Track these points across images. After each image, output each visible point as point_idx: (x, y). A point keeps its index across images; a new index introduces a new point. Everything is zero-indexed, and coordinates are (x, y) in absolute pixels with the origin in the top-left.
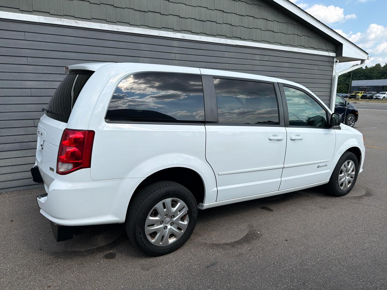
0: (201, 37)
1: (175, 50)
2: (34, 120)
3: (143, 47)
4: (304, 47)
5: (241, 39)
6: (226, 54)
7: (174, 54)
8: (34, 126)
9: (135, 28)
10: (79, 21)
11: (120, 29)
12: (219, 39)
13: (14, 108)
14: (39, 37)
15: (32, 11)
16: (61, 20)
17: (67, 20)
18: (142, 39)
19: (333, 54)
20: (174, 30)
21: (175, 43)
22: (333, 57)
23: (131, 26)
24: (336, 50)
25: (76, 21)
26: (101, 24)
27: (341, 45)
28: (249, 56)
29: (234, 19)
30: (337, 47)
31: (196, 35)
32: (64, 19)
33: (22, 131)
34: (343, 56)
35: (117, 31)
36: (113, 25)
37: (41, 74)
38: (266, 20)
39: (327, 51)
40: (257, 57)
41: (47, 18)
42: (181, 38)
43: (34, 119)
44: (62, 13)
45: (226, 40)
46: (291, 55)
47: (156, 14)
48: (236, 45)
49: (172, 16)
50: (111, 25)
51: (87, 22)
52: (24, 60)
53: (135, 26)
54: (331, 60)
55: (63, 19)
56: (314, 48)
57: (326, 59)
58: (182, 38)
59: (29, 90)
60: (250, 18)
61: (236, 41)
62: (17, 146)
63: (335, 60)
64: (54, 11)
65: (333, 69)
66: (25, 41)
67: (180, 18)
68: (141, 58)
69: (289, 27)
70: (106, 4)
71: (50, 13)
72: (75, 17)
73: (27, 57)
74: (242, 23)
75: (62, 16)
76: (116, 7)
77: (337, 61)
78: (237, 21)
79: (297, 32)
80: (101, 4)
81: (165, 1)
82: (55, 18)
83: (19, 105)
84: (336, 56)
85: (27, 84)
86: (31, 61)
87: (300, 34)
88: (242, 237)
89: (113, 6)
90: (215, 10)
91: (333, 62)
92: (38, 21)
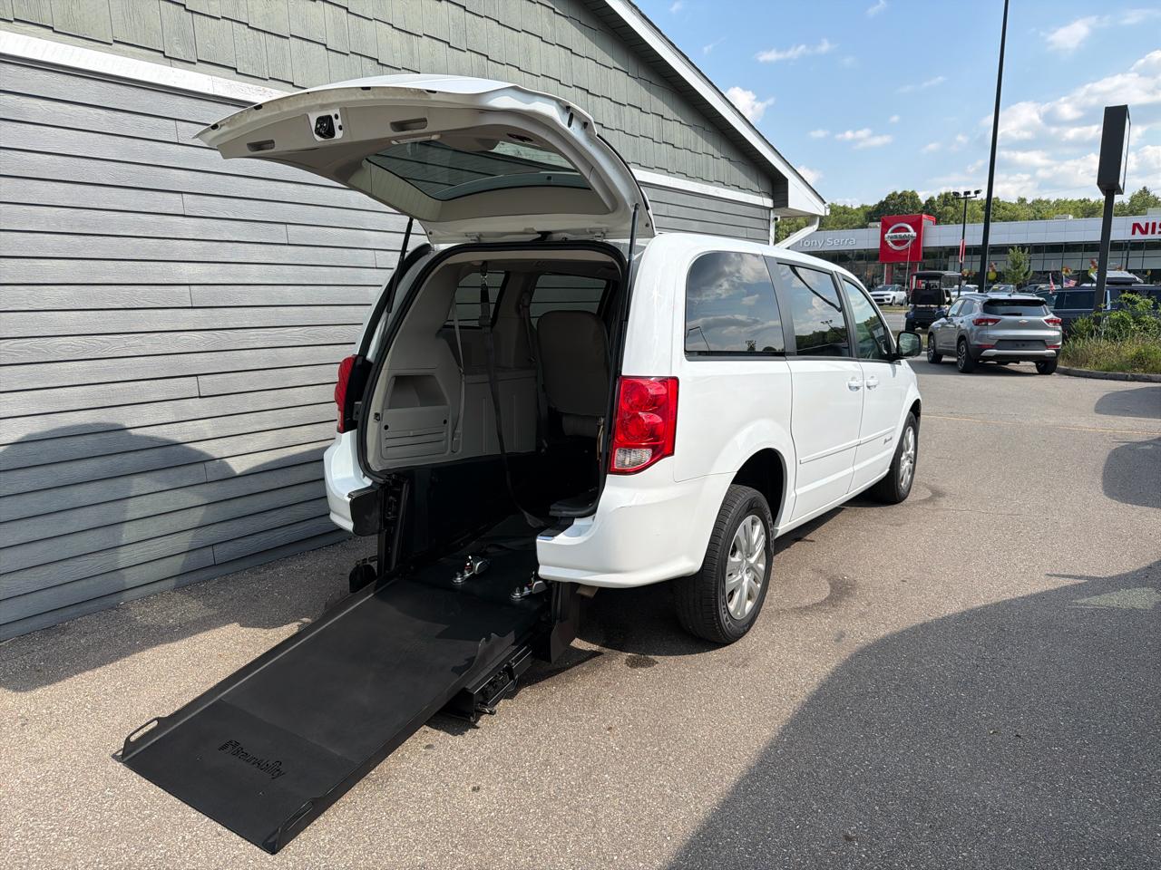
2: (199, 377)
4: (724, 185)
8: (200, 397)
13: (149, 343)
15: (196, 61)
17: (279, 91)
19: (769, 202)
22: (770, 209)
24: (773, 193)
27: (786, 180)
29: (606, 112)
30: (776, 185)
33: (167, 412)
34: (790, 207)
37: (216, 244)
38: (660, 118)
39: (758, 193)
41: (233, 83)
43: (197, 375)
44: (266, 71)
46: (705, 203)
52: (174, 203)
54: (764, 214)
55: (269, 90)
56: (739, 188)
57: (758, 213)
59: (187, 288)
60: (634, 110)
62: (154, 457)
63: (773, 216)
64: (245, 66)
65: (769, 235)
66: (177, 146)
69: (699, 138)
70: (361, 55)
71: (238, 71)
72: (294, 86)
73: (181, 193)
74: (621, 123)
75: (266, 82)
76: (382, 65)
77: (776, 219)
78: (612, 117)
79: (711, 149)
80: (351, 55)
81: (479, 56)
82: (250, 86)
83: (160, 334)
84: (776, 206)
85: (181, 274)
86: (192, 204)
87: (717, 154)
88: (828, 589)
89: (376, 62)
90: (574, 88)
91: (769, 221)
92: (211, 92)
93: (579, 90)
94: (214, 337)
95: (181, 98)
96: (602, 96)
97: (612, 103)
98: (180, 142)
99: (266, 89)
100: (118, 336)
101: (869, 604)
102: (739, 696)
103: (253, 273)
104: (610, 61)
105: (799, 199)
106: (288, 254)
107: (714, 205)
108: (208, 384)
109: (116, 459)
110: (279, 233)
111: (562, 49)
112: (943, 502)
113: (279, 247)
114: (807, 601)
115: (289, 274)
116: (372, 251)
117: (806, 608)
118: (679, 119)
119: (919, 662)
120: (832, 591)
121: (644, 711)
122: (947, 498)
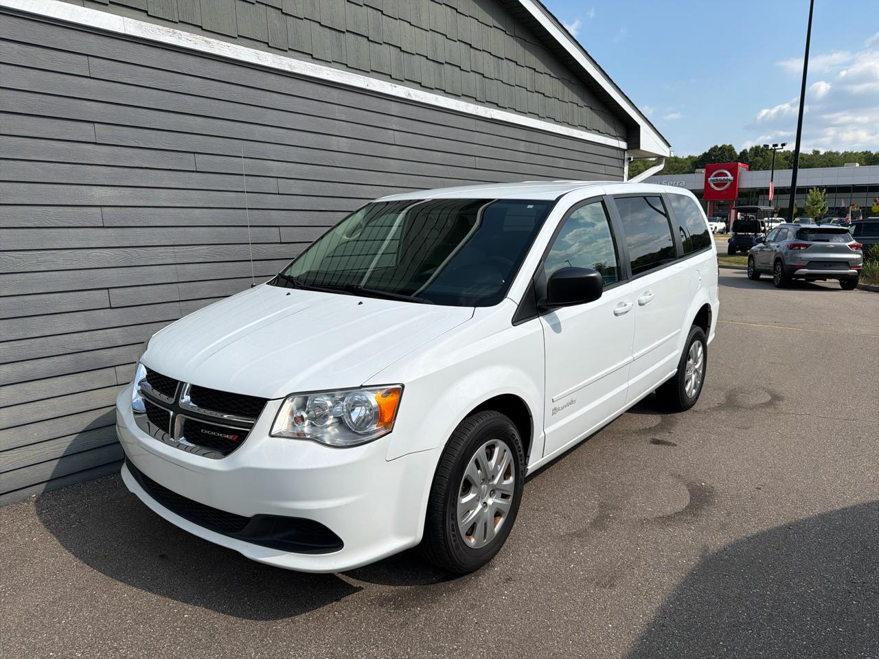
0: (437, 98)
1: (394, 123)
2: (110, 290)
3: (338, 112)
4: (587, 129)
5: (498, 106)
6: (476, 138)
7: (392, 131)
8: (111, 308)
9: (323, 67)
10: (213, 40)
11: (294, 68)
12: (466, 103)
13: (61, 259)
14: (122, 72)
15: (108, 3)
16: (175, 33)
17: (188, 34)
18: (335, 94)
19: (623, 145)
20: (391, 78)
21: (394, 108)
22: (624, 150)
23: (316, 61)
24: (627, 136)
25: (206, 38)
26: (257, 51)
27: (638, 126)
28: (510, 144)
29: (486, 64)
30: (630, 131)
31: (429, 92)
32: (181, 32)
33: (79, 322)
34: (641, 148)
35: (289, 70)
36: (282, 57)
37: (126, 170)
38: (533, 71)
39: (615, 137)
40: (522, 146)
41: (144, 24)
42: (404, 96)
43: (108, 288)
44: (176, 14)
45: (477, 106)
46: (568, 144)
47: (359, 38)
48: (492, 119)
49: (388, 46)
50: (278, 57)
51: (229, 44)
52: (86, 132)
53: (322, 62)
54: (619, 154)
55: (179, 31)
56: (599, 132)
57: (615, 153)
58: (406, 97)
59: (98, 209)
60: (510, 63)
61: (492, 109)
62: (66, 363)
63: (627, 156)
64: (156, 9)
65: (624, 172)
66: (89, 79)
67: (402, 53)
68: (333, 137)
69: (566, 88)
70: (266, 5)
71: (149, 13)
72: (203, 29)
73: (94, 122)
74: (499, 73)
75: (176, 25)
76: (286, 14)
77: (630, 159)
78: (492, 68)
79: (576, 99)
80: (257, 4)
81: (375, 11)
82: (161, 27)
83: (72, 251)
84: (629, 148)
85: (92, 196)
86: (104, 133)
87: (581, 103)
88: (688, 497)
89: (280, 12)
90: (458, 42)
91: (624, 160)
92: (122, 31)
93: (463, 44)
94: (125, 254)
95: (93, 36)
96: (483, 50)
97: (492, 57)
98: (92, 76)
99: (176, 31)
100: (30, 253)
101: (729, 514)
102: (607, 624)
103: (163, 197)
104: (490, 20)
105: (649, 142)
106: (195, 180)
107: (578, 146)
108: (118, 297)
109: (27, 365)
110: (188, 162)
111: (448, 8)
112: (782, 405)
113: (188, 173)
114: (669, 510)
115: (196, 198)
116: (276, 179)
117: (669, 517)
118: (549, 72)
119: (788, 585)
120: (691, 499)
121: (509, 642)
122: (786, 402)
